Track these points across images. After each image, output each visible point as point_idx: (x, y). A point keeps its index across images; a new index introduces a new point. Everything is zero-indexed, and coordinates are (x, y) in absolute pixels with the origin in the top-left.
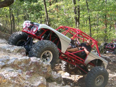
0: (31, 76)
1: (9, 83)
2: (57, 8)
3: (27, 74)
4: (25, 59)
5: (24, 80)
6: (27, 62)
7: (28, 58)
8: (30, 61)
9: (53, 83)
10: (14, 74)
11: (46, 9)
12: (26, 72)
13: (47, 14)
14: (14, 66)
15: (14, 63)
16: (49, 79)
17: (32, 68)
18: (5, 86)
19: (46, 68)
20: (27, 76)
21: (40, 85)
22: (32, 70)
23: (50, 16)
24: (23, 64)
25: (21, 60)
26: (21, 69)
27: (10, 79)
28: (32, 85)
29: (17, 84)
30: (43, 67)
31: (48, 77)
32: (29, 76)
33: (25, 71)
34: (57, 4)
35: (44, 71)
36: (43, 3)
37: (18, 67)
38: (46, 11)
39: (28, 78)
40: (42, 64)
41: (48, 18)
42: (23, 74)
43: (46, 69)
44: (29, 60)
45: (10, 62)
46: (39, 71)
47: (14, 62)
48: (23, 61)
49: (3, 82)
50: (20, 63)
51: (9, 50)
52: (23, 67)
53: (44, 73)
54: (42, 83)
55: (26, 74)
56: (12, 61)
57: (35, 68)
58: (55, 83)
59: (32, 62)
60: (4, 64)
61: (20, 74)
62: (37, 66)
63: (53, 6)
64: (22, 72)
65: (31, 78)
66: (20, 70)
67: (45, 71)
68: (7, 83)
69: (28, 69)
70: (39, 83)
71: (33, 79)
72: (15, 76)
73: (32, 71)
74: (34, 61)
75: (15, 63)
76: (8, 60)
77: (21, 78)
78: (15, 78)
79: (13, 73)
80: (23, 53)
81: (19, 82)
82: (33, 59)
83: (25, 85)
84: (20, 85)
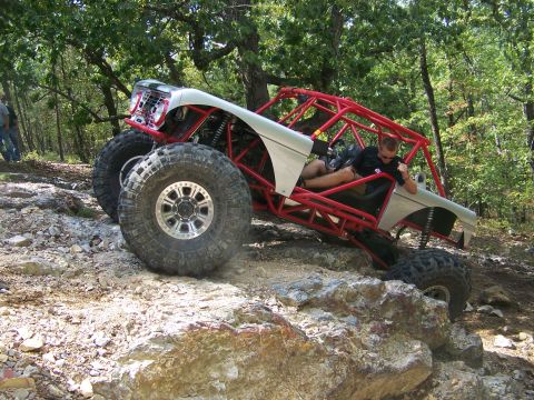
0: (386, 337)
1: (319, 352)
2: (474, 134)
3: (372, 332)
4: (368, 286)
5: (365, 347)
6: (374, 293)
7: (376, 281)
8: (383, 292)
9: (454, 363)
10: (335, 328)
11: (439, 138)
12: (371, 325)
13: (442, 153)
14: (333, 305)
15: (333, 296)
16: (442, 351)
17: (390, 314)
18: (307, 360)
19: (431, 314)
20: (373, 337)
21: (411, 366)
22: (389, 320)
23: (452, 160)
24: (361, 301)
25: (355, 287)
26: (356, 314)
27: (321, 341)
28: (387, 364)
29: (341, 359)
30: (423, 313)
31: (439, 344)
32: (378, 338)
33: (368, 322)
34: (471, 120)
35: (426, 323)
36: (428, 120)
37: (346, 308)
38: (439, 144)
39: (375, 342)
40: (421, 301)
41: (443, 166)
42: (359, 329)
43: (434, 319)
44: (381, 289)
45: (324, 293)
46: (409, 324)
47: (336, 292)
48: (361, 289)
49: (303, 351)
50: (352, 297)
51: (323, 259)
52: (362, 308)
53: (425, 331)
54: (418, 361)
55: (368, 330)
56: (329, 289)
57: (398, 314)
58: (461, 363)
59: (390, 296)
60: (304, 297)
61: (354, 329)
62: (404, 307)
63: (459, 126)
64: (357, 324)
65: (384, 342)
66: (352, 319)
67: (431, 325)
68: (312, 352)
69: (376, 315)
70: (409, 359)
71: (392, 347)
72: (338, 333)
73: (390, 323)
74: (397, 291)
75: (338, 297)
76: (318, 287)
77: (354, 341)
78: (336, 339)
79: (331, 324)
80: (363, 269)
81: (349, 353)
82: (393, 287)
83: (367, 363)
84: (352, 362)
